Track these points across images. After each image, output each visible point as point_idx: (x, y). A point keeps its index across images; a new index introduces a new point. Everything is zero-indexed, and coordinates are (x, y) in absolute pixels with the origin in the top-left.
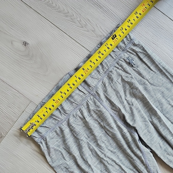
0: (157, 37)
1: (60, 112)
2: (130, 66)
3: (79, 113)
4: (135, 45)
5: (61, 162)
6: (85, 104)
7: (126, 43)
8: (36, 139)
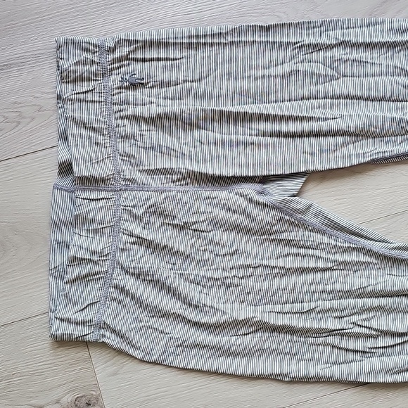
0: (133, 10)
1: (94, 262)
2: (140, 87)
3: (125, 238)
4: (112, 50)
5: (163, 343)
6: (124, 216)
7: (96, 59)
8: (90, 338)
